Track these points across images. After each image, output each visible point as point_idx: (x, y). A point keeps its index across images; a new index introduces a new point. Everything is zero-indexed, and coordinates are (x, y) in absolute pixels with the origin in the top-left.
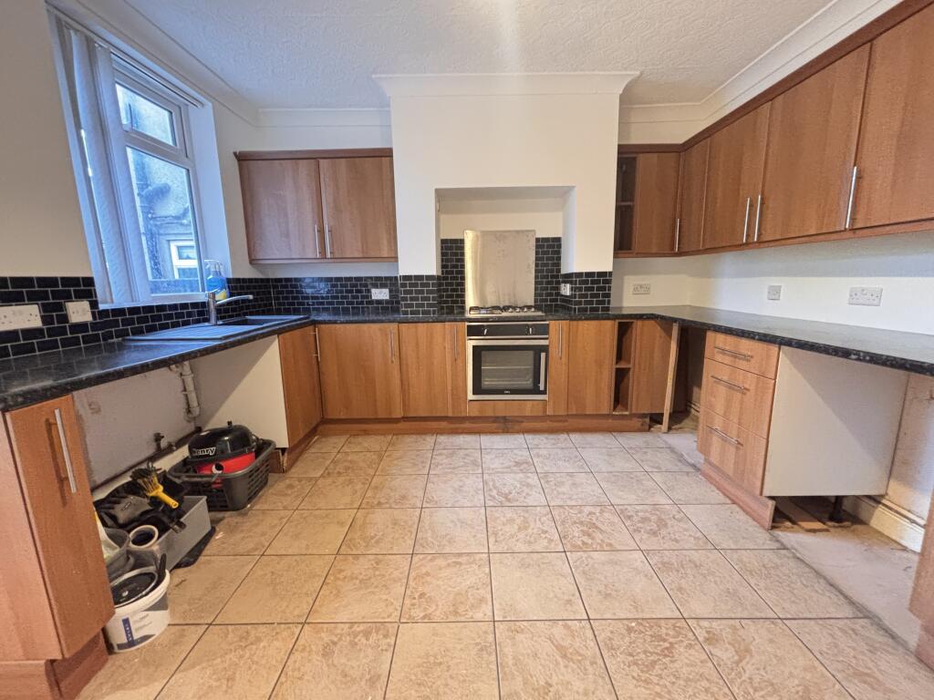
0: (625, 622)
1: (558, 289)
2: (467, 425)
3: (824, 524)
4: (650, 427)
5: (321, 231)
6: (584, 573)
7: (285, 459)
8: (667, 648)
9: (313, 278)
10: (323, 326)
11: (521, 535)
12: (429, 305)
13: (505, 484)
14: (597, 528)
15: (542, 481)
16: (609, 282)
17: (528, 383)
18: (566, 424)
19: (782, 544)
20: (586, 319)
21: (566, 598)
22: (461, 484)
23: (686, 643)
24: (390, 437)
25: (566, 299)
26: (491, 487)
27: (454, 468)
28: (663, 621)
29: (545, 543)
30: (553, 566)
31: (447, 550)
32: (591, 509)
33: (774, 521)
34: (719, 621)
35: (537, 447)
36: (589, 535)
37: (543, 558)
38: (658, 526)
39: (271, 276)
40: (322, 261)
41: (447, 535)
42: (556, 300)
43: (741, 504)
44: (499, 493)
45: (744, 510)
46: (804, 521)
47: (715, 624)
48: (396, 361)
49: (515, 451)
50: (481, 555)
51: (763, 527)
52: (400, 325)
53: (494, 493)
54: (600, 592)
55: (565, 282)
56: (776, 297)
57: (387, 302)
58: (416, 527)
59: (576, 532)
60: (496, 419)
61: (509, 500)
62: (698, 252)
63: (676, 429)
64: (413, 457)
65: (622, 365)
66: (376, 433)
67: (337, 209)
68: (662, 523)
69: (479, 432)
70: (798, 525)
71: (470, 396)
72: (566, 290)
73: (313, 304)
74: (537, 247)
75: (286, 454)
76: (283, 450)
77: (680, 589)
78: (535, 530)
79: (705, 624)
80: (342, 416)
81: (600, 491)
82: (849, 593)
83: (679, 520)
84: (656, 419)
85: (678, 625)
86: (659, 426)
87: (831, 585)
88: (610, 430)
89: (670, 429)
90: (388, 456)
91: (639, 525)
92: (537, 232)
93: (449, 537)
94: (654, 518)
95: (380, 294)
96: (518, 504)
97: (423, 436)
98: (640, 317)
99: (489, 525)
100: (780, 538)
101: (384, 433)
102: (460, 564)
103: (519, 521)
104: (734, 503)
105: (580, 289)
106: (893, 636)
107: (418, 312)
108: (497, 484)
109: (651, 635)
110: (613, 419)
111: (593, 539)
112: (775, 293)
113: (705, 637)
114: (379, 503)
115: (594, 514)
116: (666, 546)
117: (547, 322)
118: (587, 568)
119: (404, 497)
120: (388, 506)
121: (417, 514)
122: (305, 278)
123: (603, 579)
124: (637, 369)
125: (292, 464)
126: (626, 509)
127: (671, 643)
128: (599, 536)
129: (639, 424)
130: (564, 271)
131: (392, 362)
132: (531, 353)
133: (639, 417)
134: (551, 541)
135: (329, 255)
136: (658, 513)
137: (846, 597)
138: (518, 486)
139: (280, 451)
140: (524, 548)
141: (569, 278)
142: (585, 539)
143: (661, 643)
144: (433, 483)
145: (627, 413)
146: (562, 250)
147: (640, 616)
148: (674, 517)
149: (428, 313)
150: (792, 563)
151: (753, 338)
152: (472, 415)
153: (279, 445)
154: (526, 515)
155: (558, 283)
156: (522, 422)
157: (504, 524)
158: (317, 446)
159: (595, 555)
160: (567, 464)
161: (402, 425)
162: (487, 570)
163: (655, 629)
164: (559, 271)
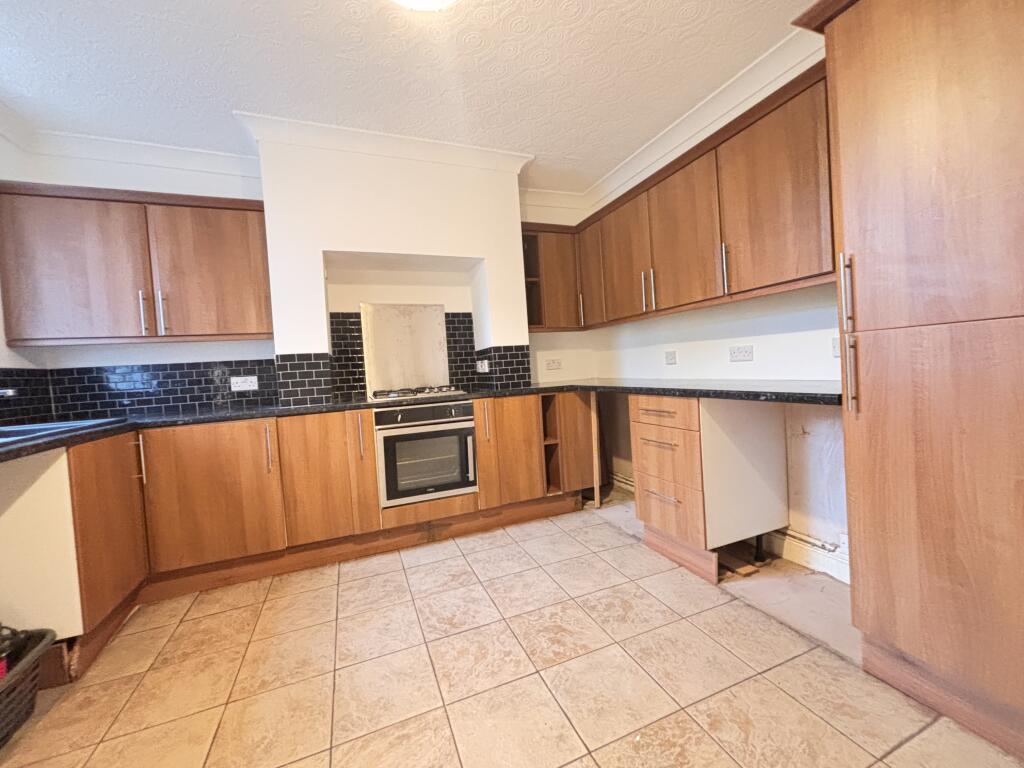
0: (629, 739)
1: (474, 367)
2: (382, 542)
3: (753, 565)
4: (583, 504)
5: (150, 300)
6: (567, 692)
7: (73, 659)
8: (680, 754)
9: (132, 367)
10: (152, 431)
11: (480, 668)
12: (320, 392)
13: (445, 607)
14: (564, 630)
15: (488, 590)
16: (526, 356)
17: (455, 475)
18: (501, 517)
19: (732, 596)
20: (511, 395)
21: (556, 733)
22: (387, 621)
23: (694, 738)
24: (269, 581)
25: (484, 377)
26: (428, 615)
27: (372, 603)
28: (664, 721)
29: (511, 668)
30: (529, 695)
31: (385, 722)
32: (552, 609)
33: (719, 574)
34: (714, 699)
35: (473, 551)
36: (559, 642)
37: (515, 688)
38: (624, 609)
39: (50, 366)
40: (151, 340)
41: (379, 700)
42: (473, 379)
43: (687, 564)
44: (441, 620)
45: (692, 571)
46: (739, 567)
47: (711, 703)
48: (275, 468)
49: (449, 562)
50: (433, 713)
51: (712, 583)
52: (279, 419)
53: (434, 621)
54: (590, 710)
55: (482, 359)
56: (673, 361)
57: (255, 393)
58: (330, 702)
59: (543, 642)
60: (418, 527)
61: (454, 626)
62: (603, 325)
63: (607, 503)
64: (310, 601)
65: (551, 442)
66: (246, 579)
67: (176, 271)
68: (627, 606)
69: (398, 549)
70: (737, 572)
71: (384, 502)
72: (483, 367)
73: (132, 404)
74: (447, 322)
75: (77, 648)
76: (71, 642)
77: (667, 675)
78: (497, 655)
79: (702, 707)
80: (187, 564)
81: (555, 585)
82: (798, 628)
83: (642, 597)
84: (587, 495)
85: (680, 719)
86: (591, 502)
87: (781, 623)
88: (546, 515)
89: (601, 503)
90: (269, 609)
91: (606, 614)
92: (446, 307)
93: (383, 701)
94: (617, 602)
95: (246, 384)
96: (466, 627)
97: (320, 569)
98: (561, 389)
99: (436, 666)
100: (728, 590)
101: (258, 578)
102: (407, 737)
103: (473, 649)
104: (680, 566)
105: (500, 364)
106: (842, 658)
107: (304, 402)
108: (435, 609)
109: (660, 745)
110: (549, 502)
111: (564, 645)
112: (671, 359)
113: (707, 723)
114: (264, 683)
115: (556, 614)
116: (638, 630)
117: (470, 401)
118: (568, 683)
119: (304, 663)
120: (278, 684)
121: (330, 682)
122: (115, 368)
123: (588, 692)
124: (564, 443)
125: (88, 663)
126: (588, 599)
127: (681, 746)
128: (568, 639)
129: (573, 503)
130: (478, 348)
131: (269, 471)
132: (455, 438)
133: (573, 496)
134: (518, 663)
135: (162, 331)
136: (619, 595)
137: (797, 632)
138: (462, 603)
139: (64, 646)
140: (487, 683)
141: (485, 354)
142: (556, 648)
143: (672, 750)
144: (346, 630)
145: (561, 493)
146: (474, 325)
147: (642, 724)
148: (635, 595)
149: (320, 401)
150: (746, 612)
151: (674, 395)
152: (388, 527)
153: (62, 635)
154: (481, 638)
155: (474, 361)
156: (451, 525)
157: (456, 659)
158: (141, 620)
159: (572, 664)
160: (510, 563)
161: (288, 559)
162: (448, 733)
163: (661, 734)
164: (473, 347)
